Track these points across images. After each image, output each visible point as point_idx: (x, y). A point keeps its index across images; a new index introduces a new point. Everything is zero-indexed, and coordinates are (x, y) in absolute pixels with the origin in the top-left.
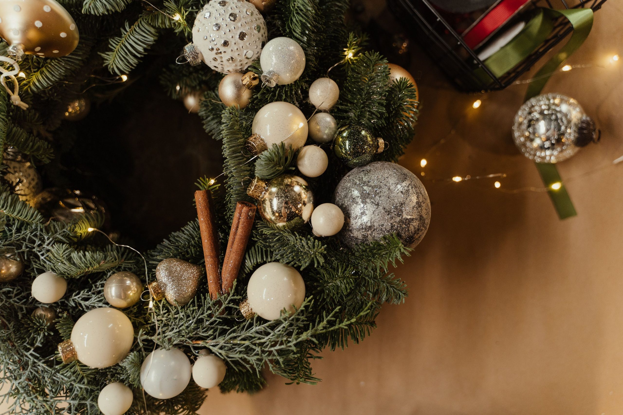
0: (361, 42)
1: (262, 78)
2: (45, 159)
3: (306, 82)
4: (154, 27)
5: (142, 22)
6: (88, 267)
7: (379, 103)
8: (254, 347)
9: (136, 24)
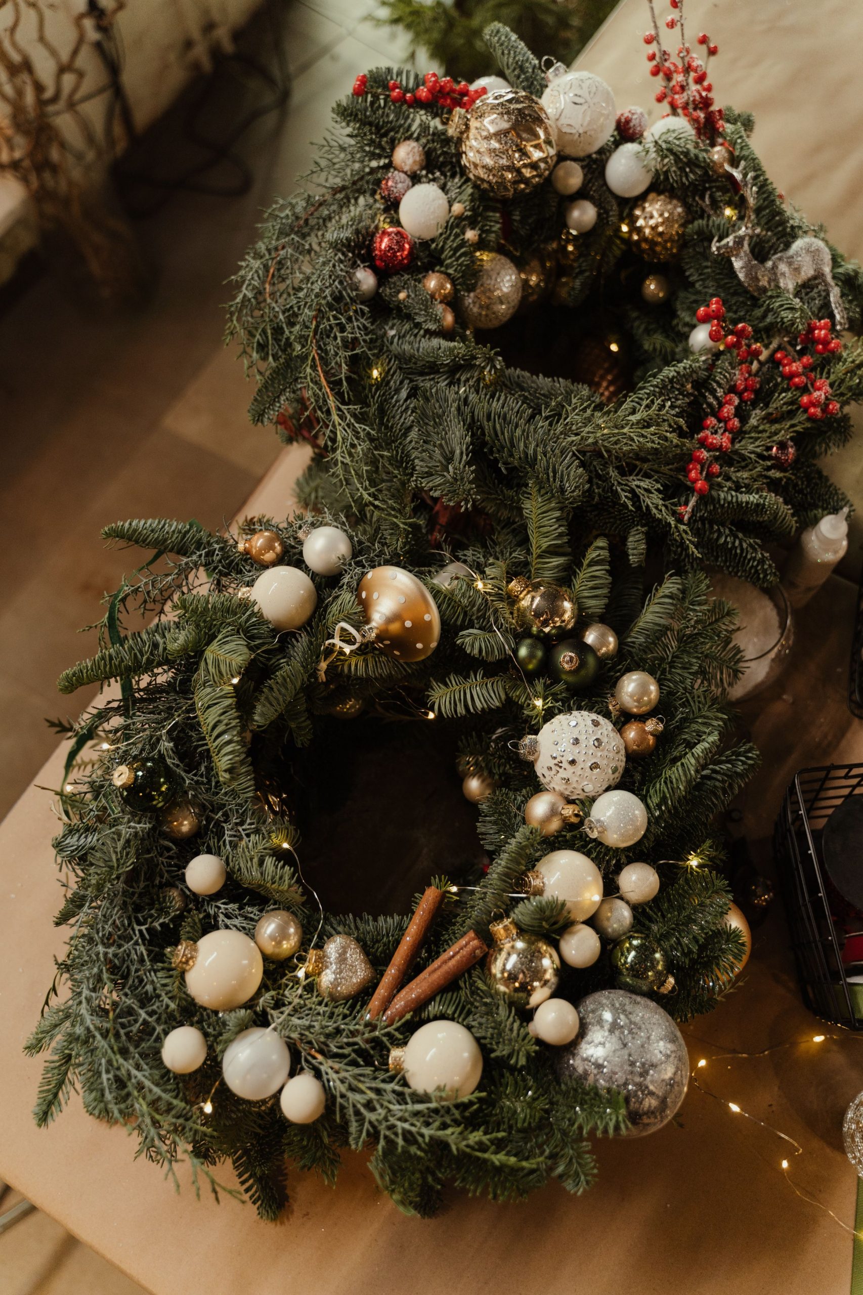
0: (714, 857)
1: (586, 822)
2: (299, 742)
3: (627, 857)
4: (507, 694)
5: (500, 683)
6: (273, 883)
7: (694, 937)
8: (378, 1106)
9: (492, 680)
